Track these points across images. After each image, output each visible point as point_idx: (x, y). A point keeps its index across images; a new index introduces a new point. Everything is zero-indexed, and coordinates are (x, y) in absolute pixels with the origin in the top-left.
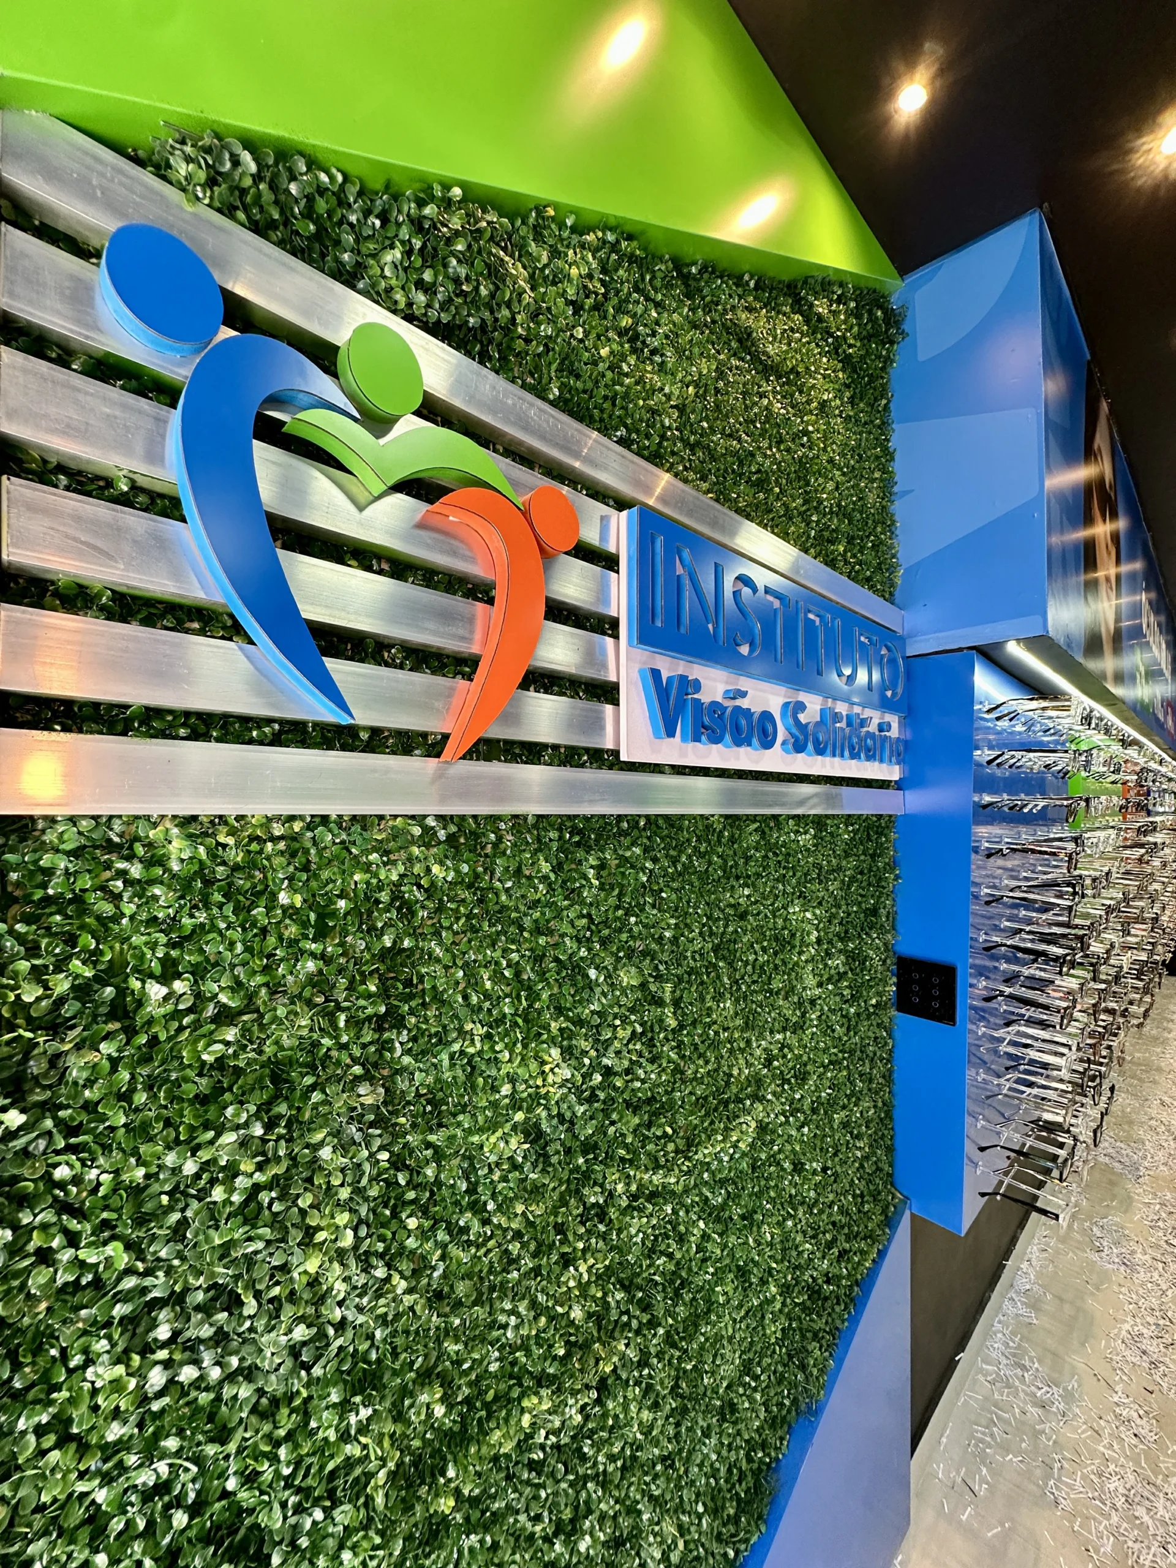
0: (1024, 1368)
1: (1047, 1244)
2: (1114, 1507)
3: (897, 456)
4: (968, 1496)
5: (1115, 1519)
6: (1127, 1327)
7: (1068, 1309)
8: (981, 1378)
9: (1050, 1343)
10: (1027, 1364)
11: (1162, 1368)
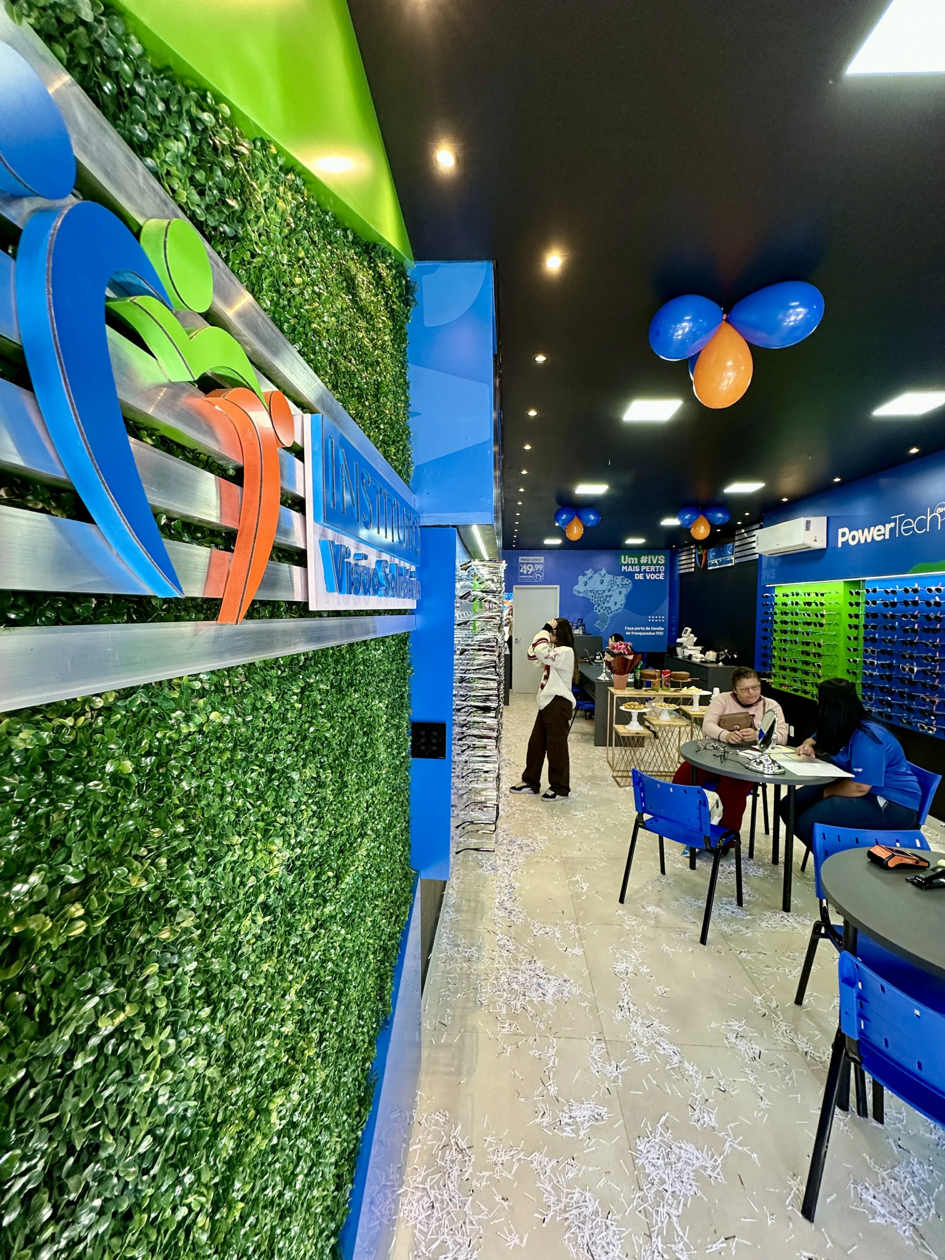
0: (459, 945)
1: (459, 874)
2: (504, 990)
3: (411, 385)
4: (443, 1028)
5: (505, 995)
6: (498, 900)
7: (473, 904)
8: (439, 963)
9: (468, 926)
10: (459, 942)
11: (514, 912)
